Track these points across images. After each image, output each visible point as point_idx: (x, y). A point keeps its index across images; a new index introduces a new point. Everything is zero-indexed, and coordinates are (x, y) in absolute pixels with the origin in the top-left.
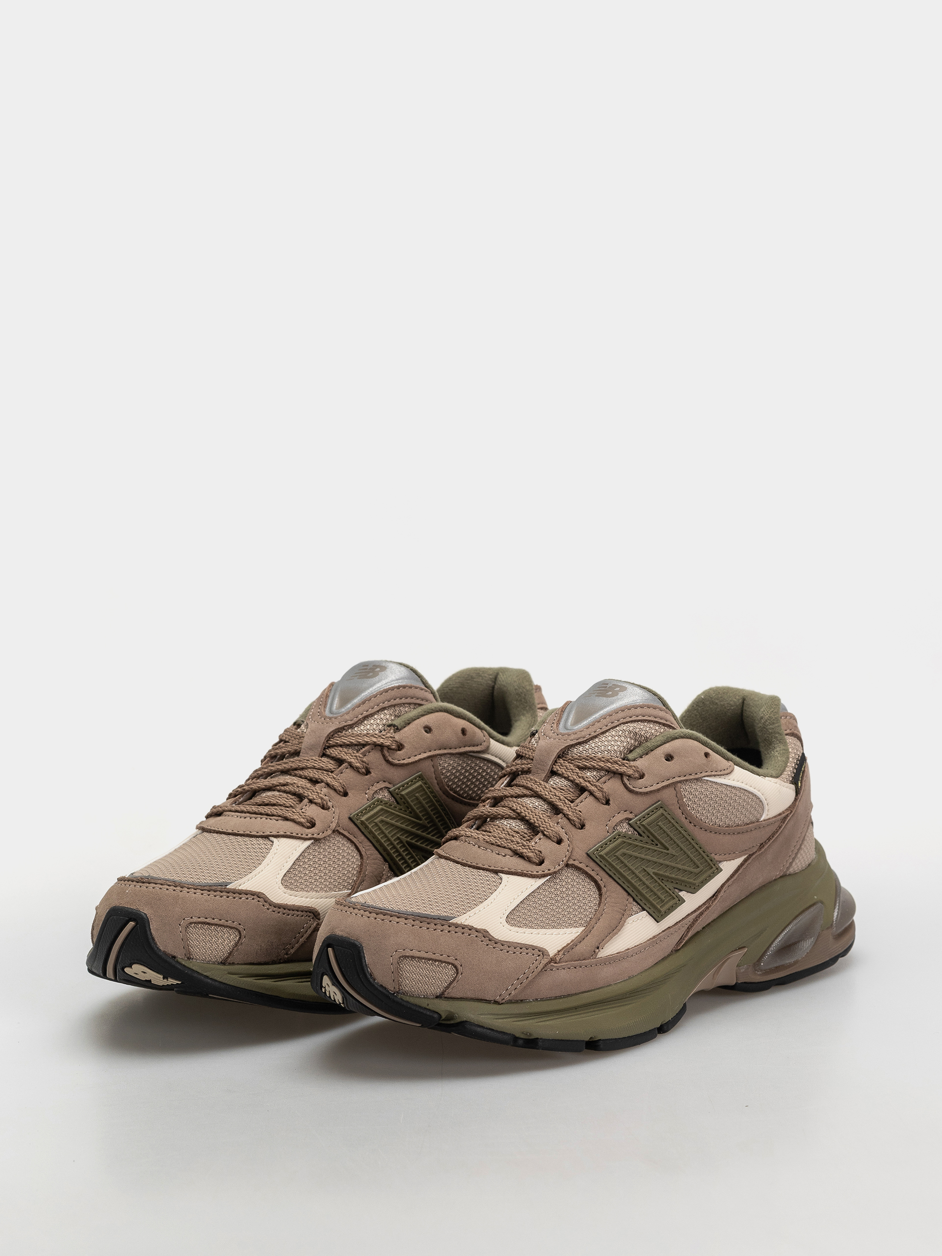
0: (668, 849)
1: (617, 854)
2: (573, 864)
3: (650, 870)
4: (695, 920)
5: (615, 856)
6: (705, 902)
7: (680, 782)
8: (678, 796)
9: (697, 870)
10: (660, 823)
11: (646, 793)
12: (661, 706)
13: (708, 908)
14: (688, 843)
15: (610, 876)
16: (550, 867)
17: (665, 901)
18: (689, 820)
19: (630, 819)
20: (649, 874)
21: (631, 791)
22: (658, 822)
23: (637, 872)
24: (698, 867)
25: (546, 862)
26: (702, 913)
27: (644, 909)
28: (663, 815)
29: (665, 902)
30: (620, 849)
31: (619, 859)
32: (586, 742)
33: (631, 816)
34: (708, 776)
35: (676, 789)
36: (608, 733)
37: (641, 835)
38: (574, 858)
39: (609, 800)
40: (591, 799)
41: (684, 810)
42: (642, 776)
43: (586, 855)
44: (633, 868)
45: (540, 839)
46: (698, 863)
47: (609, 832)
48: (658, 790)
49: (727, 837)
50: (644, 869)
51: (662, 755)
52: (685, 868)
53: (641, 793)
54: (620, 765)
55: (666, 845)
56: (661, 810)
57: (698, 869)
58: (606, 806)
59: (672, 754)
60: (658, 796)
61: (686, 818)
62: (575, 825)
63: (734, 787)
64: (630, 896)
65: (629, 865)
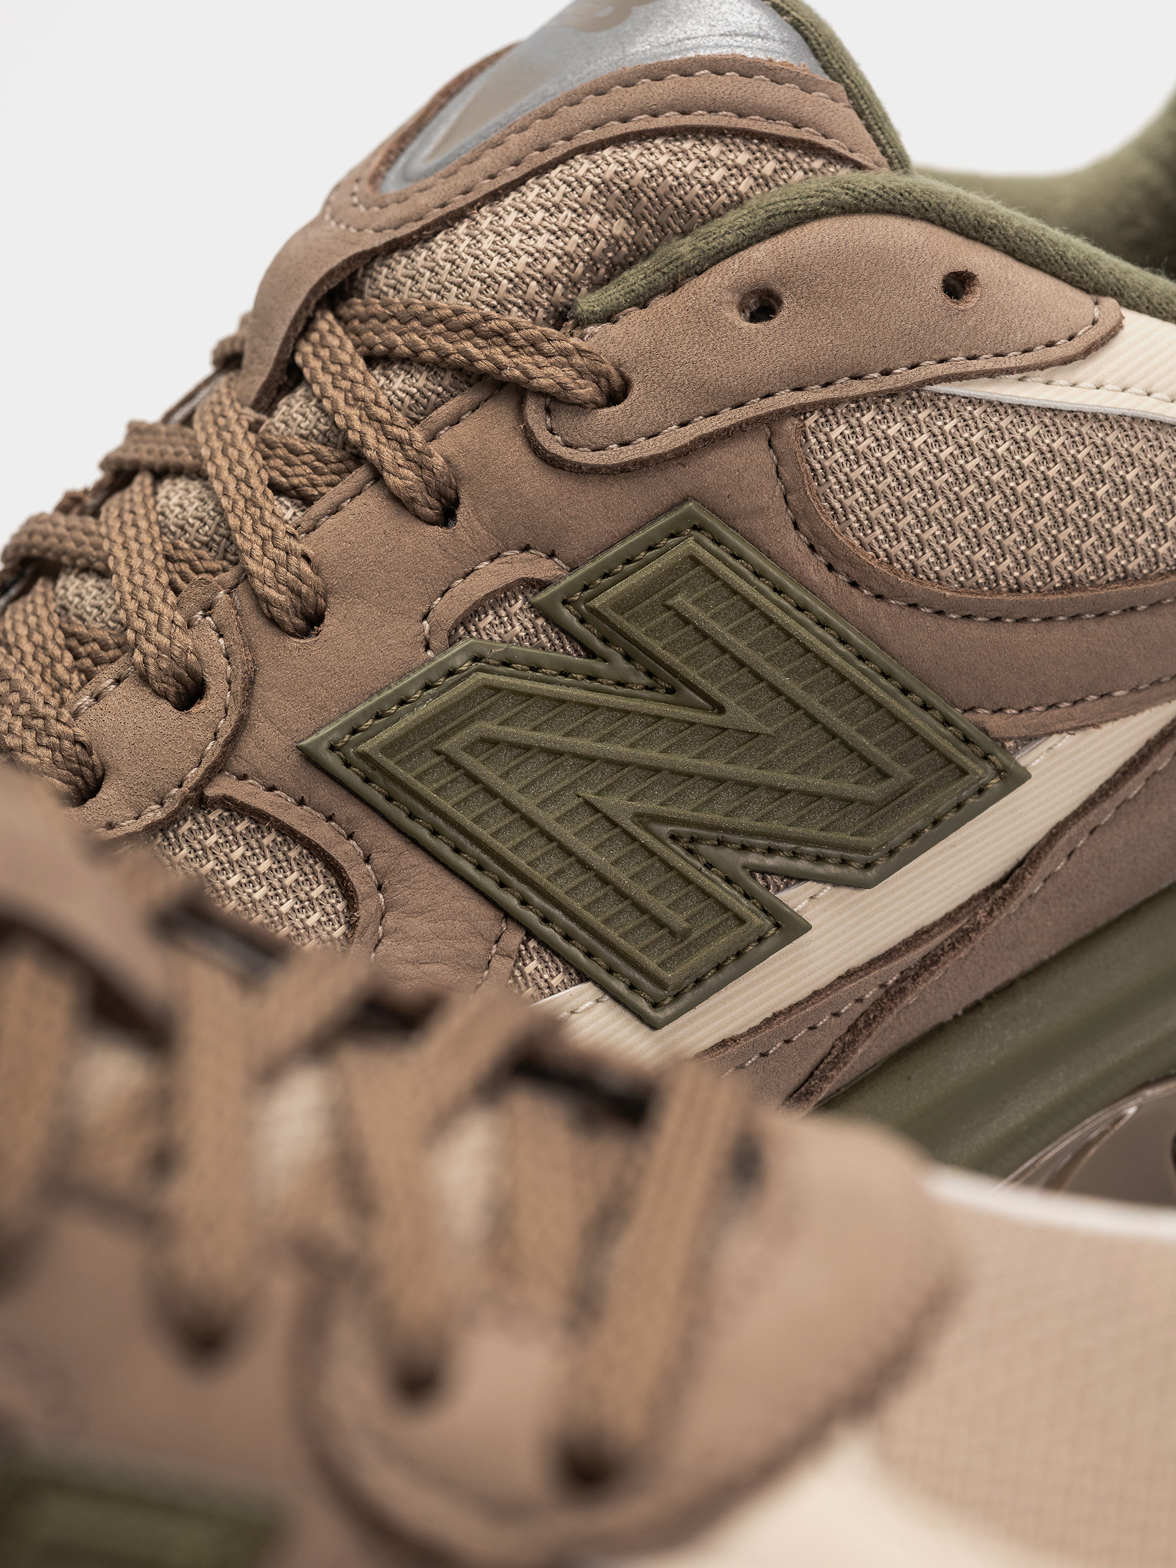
0: (720, 709)
1: (444, 746)
2: (225, 797)
3: (618, 804)
4: (892, 994)
5: (438, 753)
6: (961, 908)
7: (800, 412)
8: (786, 476)
9: (873, 791)
10: (680, 600)
11: (623, 470)
12: (807, 65)
13: (964, 936)
14: (833, 678)
15: (414, 841)
16: (115, 815)
17: (695, 935)
18: (848, 575)
19: (542, 585)
20: (615, 825)
21: (554, 463)
22: (672, 594)
23: (547, 818)
24: (886, 776)
25: (107, 793)
26: (930, 962)
27: (583, 977)
28: (695, 561)
29: (690, 939)
30: (471, 720)
31: (457, 766)
32: (424, 236)
33: (543, 568)
34: (948, 379)
35: (775, 442)
36: (513, 195)
37: (591, 654)
38: (241, 767)
39: (456, 503)
40: (372, 501)
41: (817, 535)
42: (616, 395)
43: (295, 757)
44: (528, 804)
45: (118, 681)
46: (882, 756)
47: (434, 643)
48: (682, 454)
49: (1061, 634)
50: (587, 803)
51: (728, 296)
52: (814, 782)
53: (595, 471)
54: (516, 348)
55: (714, 691)
56: (690, 544)
57: (885, 784)
58: (436, 531)
59: (777, 287)
60: (682, 479)
61: (830, 567)
62: (274, 622)
63: (1099, 419)
64: (512, 925)
65: (510, 789)
